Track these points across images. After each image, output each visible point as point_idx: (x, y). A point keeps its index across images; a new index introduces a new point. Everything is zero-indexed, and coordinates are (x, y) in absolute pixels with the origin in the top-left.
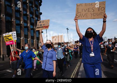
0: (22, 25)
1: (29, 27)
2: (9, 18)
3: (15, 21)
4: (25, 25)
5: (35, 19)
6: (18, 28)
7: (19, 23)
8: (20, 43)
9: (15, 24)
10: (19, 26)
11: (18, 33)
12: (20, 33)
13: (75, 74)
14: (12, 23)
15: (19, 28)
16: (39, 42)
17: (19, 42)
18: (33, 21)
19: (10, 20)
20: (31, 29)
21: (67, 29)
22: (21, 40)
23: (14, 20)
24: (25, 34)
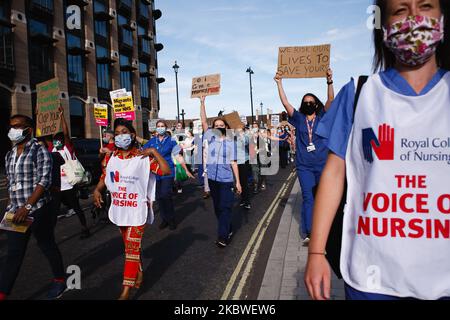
0: (88, 52)
1: (114, 62)
2: (40, 28)
3: (64, 36)
4: (102, 53)
5: (135, 33)
6: (75, 65)
7: (79, 46)
8: (82, 118)
9: (63, 50)
10: (79, 57)
11: (76, 80)
12: (80, 81)
13: (268, 221)
14: (54, 44)
15: (79, 65)
16: (151, 116)
17: (80, 114)
18: (128, 41)
19: (45, 33)
20: (123, 69)
21: (248, 71)
22: (87, 107)
23: (60, 33)
24: (100, 85)
